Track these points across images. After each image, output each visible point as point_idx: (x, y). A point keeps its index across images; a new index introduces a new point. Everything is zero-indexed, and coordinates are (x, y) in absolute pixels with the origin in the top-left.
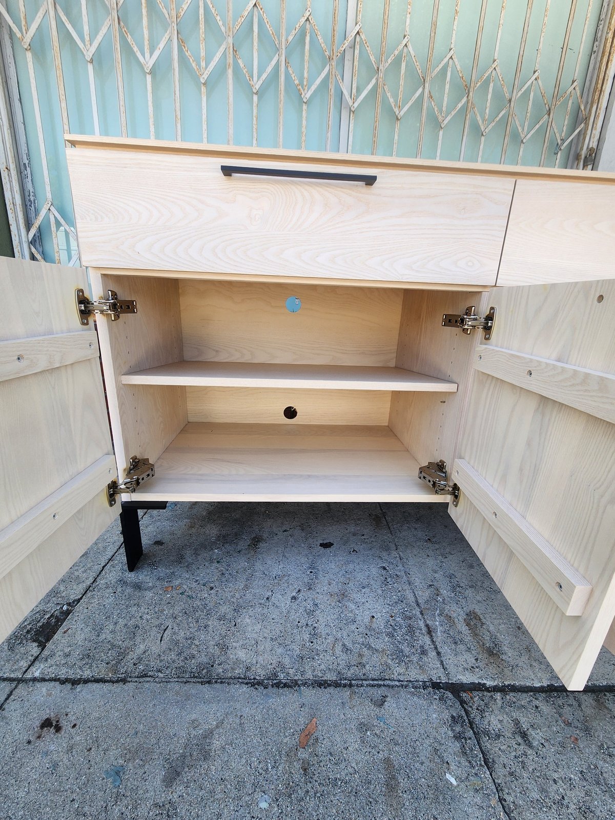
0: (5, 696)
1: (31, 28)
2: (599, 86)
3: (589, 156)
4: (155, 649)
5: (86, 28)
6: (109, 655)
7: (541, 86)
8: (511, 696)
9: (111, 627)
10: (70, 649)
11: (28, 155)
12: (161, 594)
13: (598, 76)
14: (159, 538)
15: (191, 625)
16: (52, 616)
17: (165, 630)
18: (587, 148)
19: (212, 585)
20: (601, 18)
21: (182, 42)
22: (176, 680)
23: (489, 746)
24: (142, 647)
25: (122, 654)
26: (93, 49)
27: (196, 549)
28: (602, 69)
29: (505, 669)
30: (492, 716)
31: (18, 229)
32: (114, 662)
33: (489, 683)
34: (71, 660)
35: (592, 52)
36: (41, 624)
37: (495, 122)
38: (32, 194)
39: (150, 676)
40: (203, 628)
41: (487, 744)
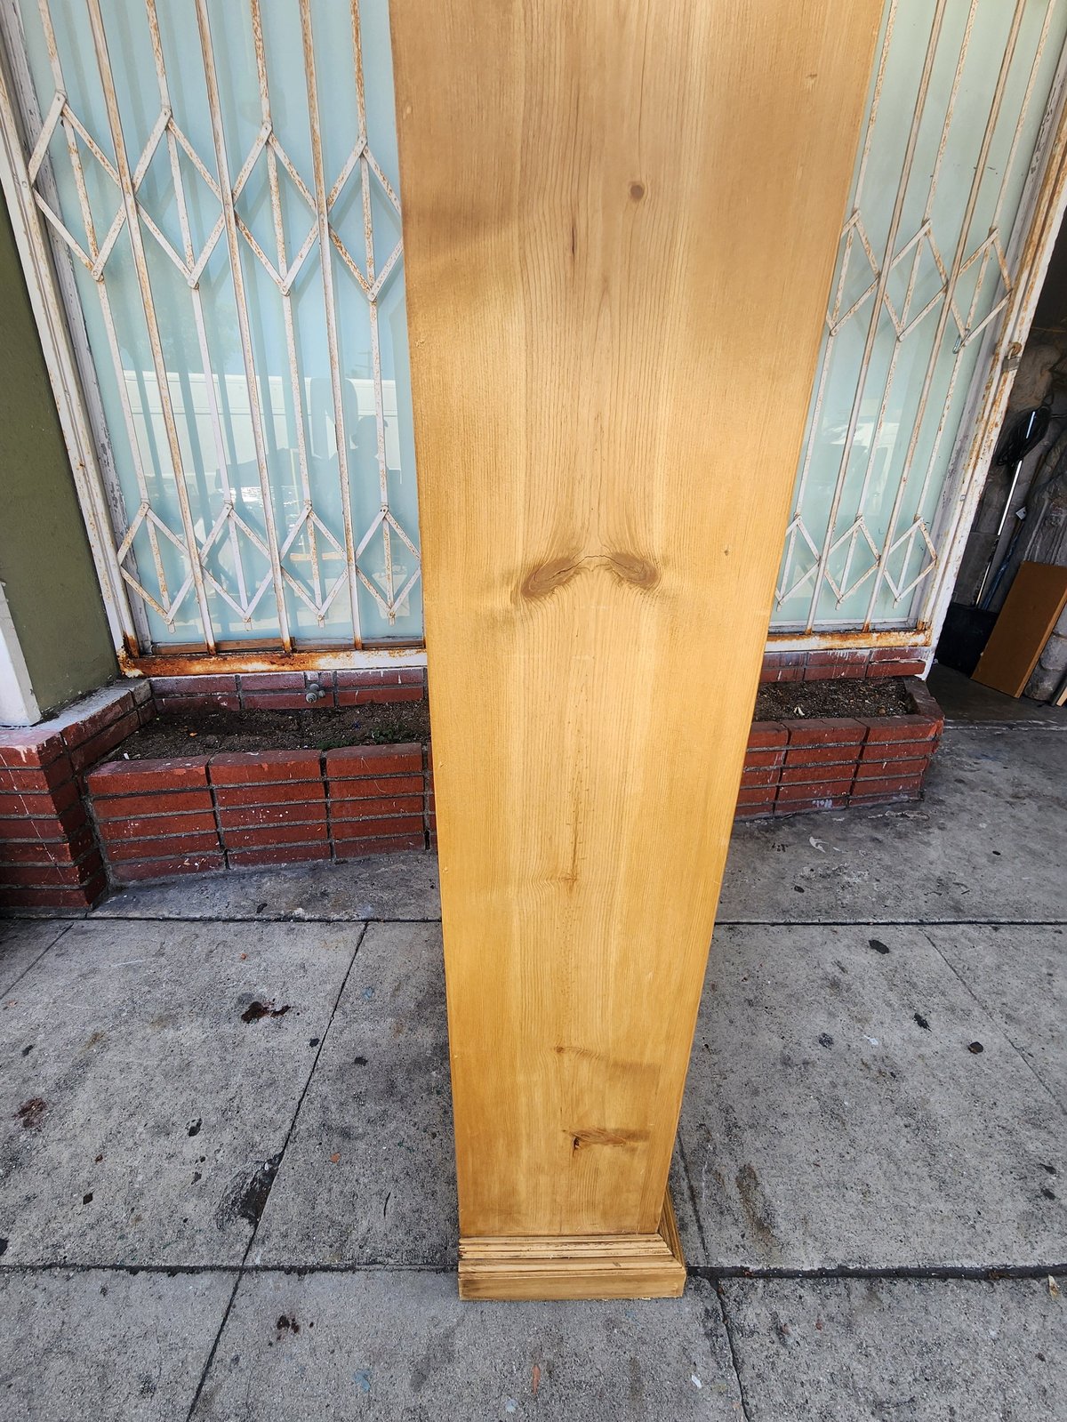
0: (232, 1291)
1: (103, 248)
2: (1035, 238)
3: (1012, 355)
4: (381, 1226)
5: (186, 236)
6: (330, 1235)
7: (933, 245)
8: (774, 1284)
9: (326, 1196)
10: (285, 1227)
11: (107, 430)
12: (375, 1146)
13: (1035, 221)
14: (359, 1052)
15: (416, 1192)
16: (254, 1179)
17: (387, 1199)
18: (1010, 342)
19: (434, 1130)
20: (1049, 110)
21: (337, 241)
22: (409, 1267)
23: (741, 1345)
24: (365, 1223)
25: (344, 1234)
26: (198, 270)
27: (408, 1071)
28: (1042, 208)
29: (774, 1249)
30: (750, 1309)
31: (103, 550)
32: (337, 1244)
33: (753, 1267)
34: (291, 1242)
35: (1029, 169)
36: (245, 1192)
37: (852, 312)
38: (116, 488)
39: (380, 1263)
40: (430, 1196)
41: (739, 1340)
